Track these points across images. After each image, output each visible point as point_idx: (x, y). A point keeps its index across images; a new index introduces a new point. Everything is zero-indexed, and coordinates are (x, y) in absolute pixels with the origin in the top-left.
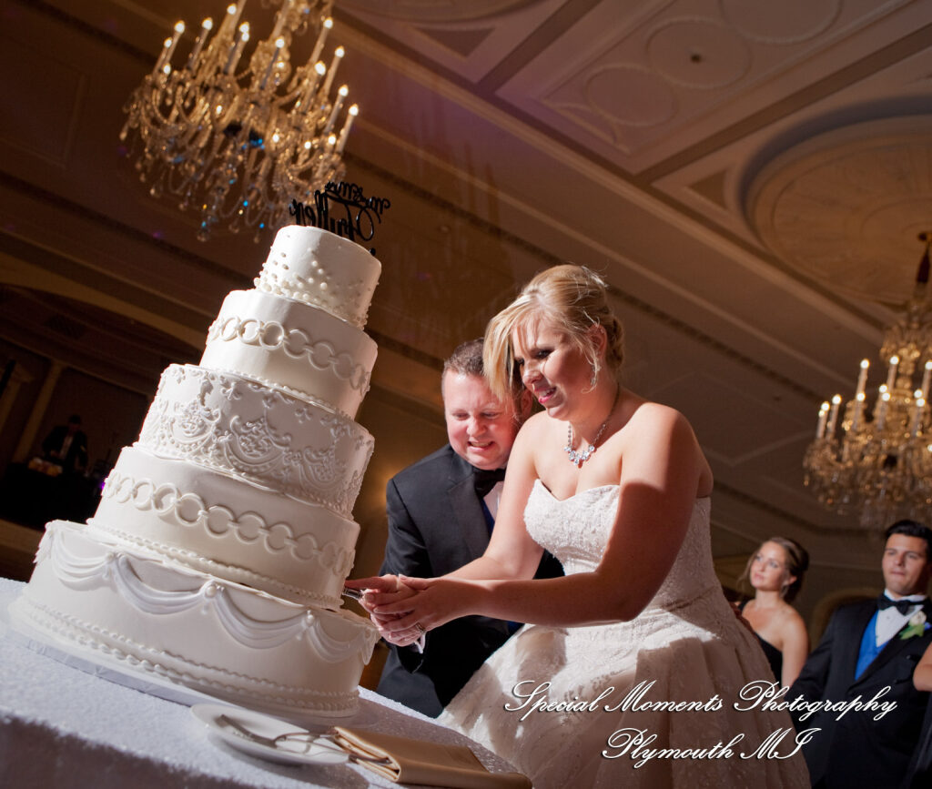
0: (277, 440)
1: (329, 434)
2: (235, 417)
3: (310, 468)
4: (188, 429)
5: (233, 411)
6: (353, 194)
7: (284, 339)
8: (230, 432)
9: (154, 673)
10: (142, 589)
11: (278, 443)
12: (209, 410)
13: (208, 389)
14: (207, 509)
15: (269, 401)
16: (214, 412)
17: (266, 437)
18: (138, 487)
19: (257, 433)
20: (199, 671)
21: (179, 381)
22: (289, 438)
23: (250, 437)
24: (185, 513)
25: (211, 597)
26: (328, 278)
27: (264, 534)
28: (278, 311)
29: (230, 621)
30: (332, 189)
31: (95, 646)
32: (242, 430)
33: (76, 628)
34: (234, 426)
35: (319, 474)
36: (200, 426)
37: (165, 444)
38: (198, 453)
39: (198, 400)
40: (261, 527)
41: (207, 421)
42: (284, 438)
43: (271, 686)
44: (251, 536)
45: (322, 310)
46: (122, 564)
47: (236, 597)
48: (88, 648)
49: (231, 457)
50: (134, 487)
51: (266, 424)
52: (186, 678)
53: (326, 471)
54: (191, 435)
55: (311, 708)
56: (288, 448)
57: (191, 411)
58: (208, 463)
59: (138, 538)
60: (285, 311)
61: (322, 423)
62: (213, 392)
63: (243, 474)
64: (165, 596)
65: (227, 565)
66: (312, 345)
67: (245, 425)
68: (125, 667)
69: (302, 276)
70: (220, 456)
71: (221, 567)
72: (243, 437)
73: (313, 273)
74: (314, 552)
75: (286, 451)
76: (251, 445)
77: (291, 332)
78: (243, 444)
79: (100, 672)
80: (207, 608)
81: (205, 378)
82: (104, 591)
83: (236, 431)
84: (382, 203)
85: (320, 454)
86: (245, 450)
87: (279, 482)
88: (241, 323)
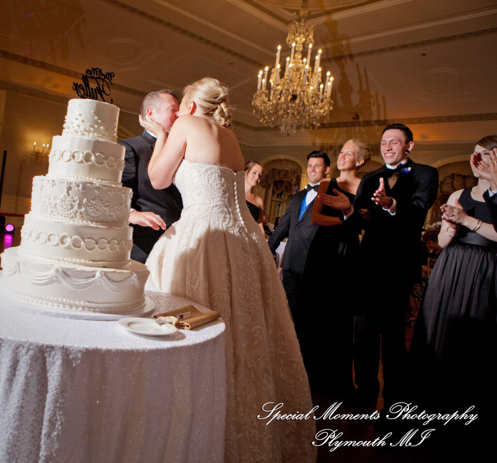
0: (104, 205)
1: (121, 197)
2: (85, 200)
3: (117, 213)
4: (65, 207)
5: (83, 198)
6: (98, 73)
7: (94, 158)
8: (84, 206)
9: (86, 311)
10: (73, 281)
11: (105, 207)
12: (72, 198)
13: (69, 189)
14: (84, 241)
15: (98, 190)
16: (75, 199)
17: (100, 205)
18: (49, 236)
19: (96, 204)
20: (101, 305)
21: (53, 186)
22: (108, 203)
23: (93, 207)
24: (76, 244)
25: (101, 278)
26: (103, 124)
27: (108, 245)
28: (89, 146)
29: (109, 285)
30: (89, 73)
31: (59, 306)
32: (89, 204)
33: (47, 300)
34: (85, 203)
35: (120, 214)
36: (70, 206)
37: (54, 215)
38: (72, 217)
39: (67, 194)
40: (106, 243)
41: (73, 203)
42: (106, 204)
43: (126, 303)
44: (103, 247)
47: (109, 275)
48: (56, 307)
49: (87, 217)
50: (47, 237)
51: (98, 200)
52: (97, 310)
53: (122, 212)
54: (67, 210)
57: (64, 199)
58: (78, 222)
59: (57, 259)
60: (92, 146)
61: (119, 193)
62: (72, 190)
63: (94, 223)
64: (83, 281)
65: (97, 261)
66: (106, 159)
67: (89, 202)
68: (74, 312)
69: (92, 125)
70: (82, 217)
71: (95, 263)
72: (90, 207)
73: (96, 122)
75: (108, 209)
76: (94, 210)
77: (97, 154)
78: (91, 210)
80: (100, 282)
81: (67, 184)
82: (55, 284)
83: (86, 205)
84: (111, 74)
85: (119, 206)
86: (92, 212)
87: (108, 222)
88: (72, 153)
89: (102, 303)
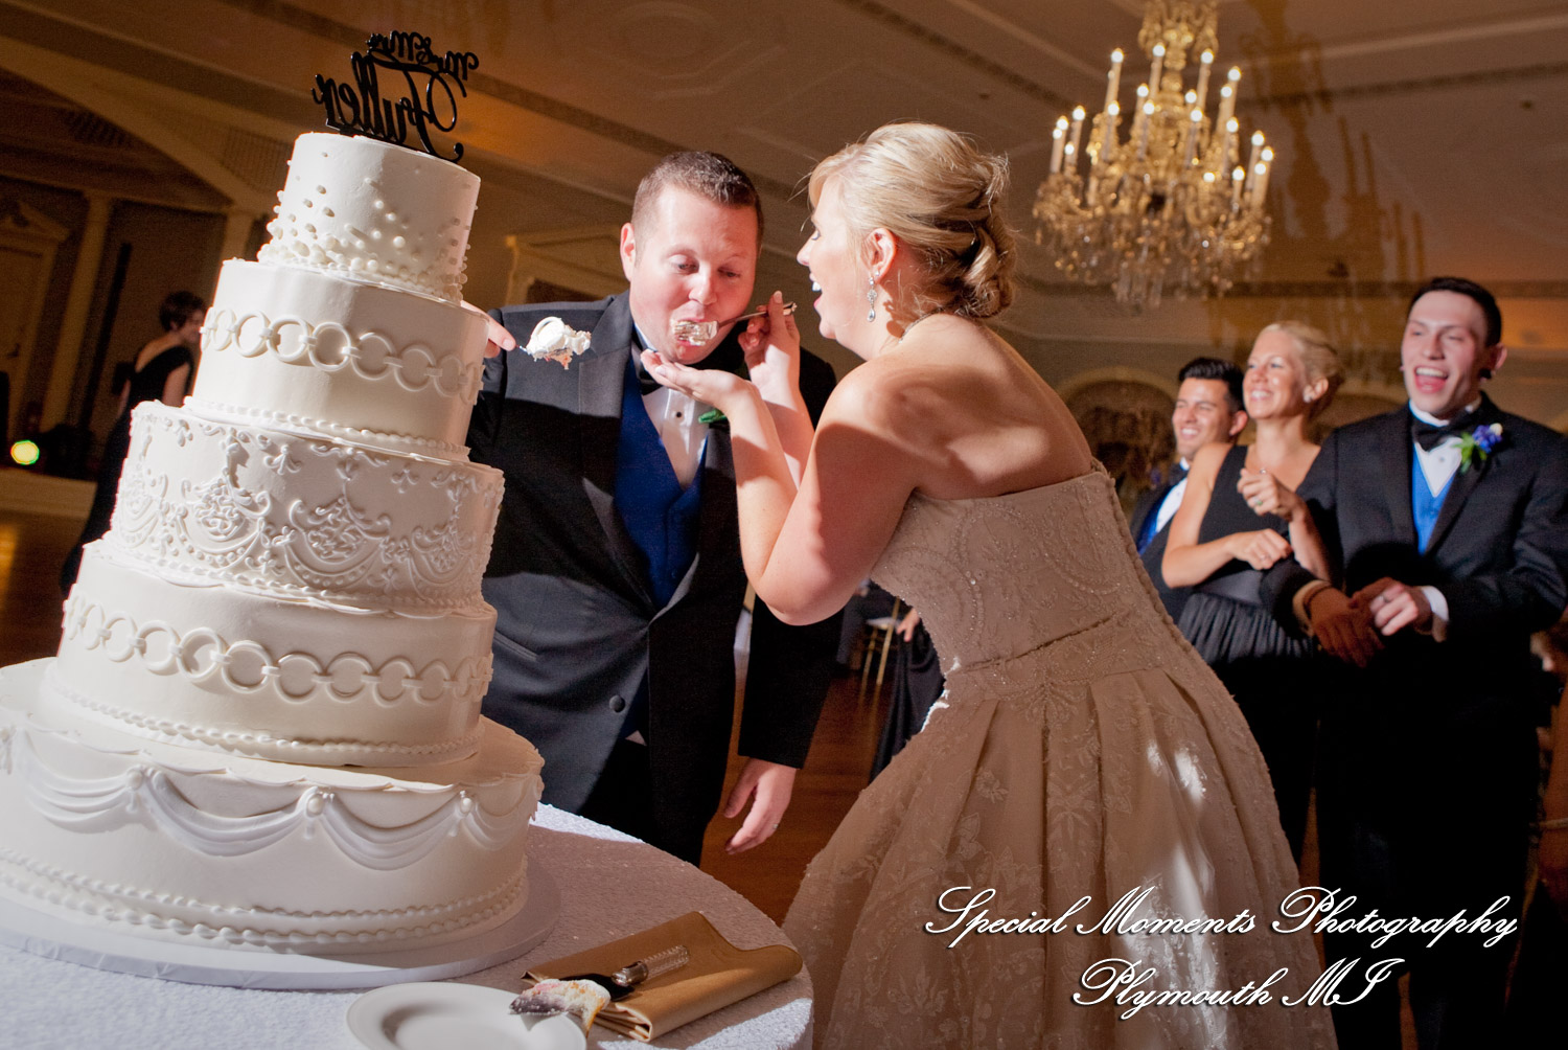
0: (369, 528)
1: (446, 499)
2: (296, 503)
3: (423, 558)
4: (216, 528)
5: (291, 492)
6: (415, 51)
7: (353, 352)
8: (290, 528)
9: (245, 944)
10: (203, 821)
11: (367, 532)
12: (247, 494)
13: (239, 458)
14: (275, 663)
15: (348, 469)
16: (257, 498)
17: (352, 527)
18: (144, 635)
19: (336, 524)
20: (313, 923)
21: (182, 443)
22: (387, 522)
23: (326, 532)
24: (240, 673)
25: (318, 814)
26: (405, 227)
27: (371, 683)
28: (334, 304)
29: (351, 842)
30: (380, 46)
31: (135, 920)
32: (311, 522)
33: (93, 894)
34: (295, 516)
35: (438, 564)
36: (236, 523)
37: (176, 554)
38: (241, 567)
39: (226, 478)
40: (365, 673)
41: (248, 514)
42: (379, 523)
43: (422, 913)
44: (351, 690)
45: (404, 293)
46: (157, 787)
47: (354, 803)
48: (124, 925)
49: (298, 568)
50: (138, 638)
51: (347, 506)
52: (294, 940)
53: (447, 556)
54: (222, 537)
56: (388, 538)
57: (215, 497)
58: (262, 586)
59: (165, 724)
60: (346, 304)
61: (434, 484)
62: (249, 463)
63: (323, 593)
64: (242, 826)
65: (322, 743)
66: (398, 354)
67: (312, 512)
68: (195, 951)
69: (359, 229)
70: (279, 568)
71: (311, 749)
72: (313, 533)
73: (378, 221)
74: (446, 685)
75: (385, 543)
76: (328, 543)
77: (363, 337)
78: (315, 545)
79: (165, 971)
80: (312, 830)
81: (233, 440)
82: (130, 830)
83: (299, 524)
84: (464, 60)
85: (436, 533)
86: (318, 553)
87: (380, 592)
88: (270, 327)
89: (318, 913)
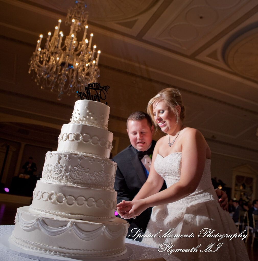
0: (85, 171)
1: (101, 166)
2: (70, 166)
3: (97, 178)
4: (56, 172)
6: (97, 86)
7: (82, 138)
8: (69, 171)
9: (57, 255)
10: (49, 228)
12: (61, 165)
13: (60, 158)
14: (66, 198)
15: (80, 159)
16: (63, 166)
17: (81, 171)
18: (43, 194)
19: (78, 170)
20: (71, 251)
21: (51, 157)
22: (88, 170)
23: (76, 172)
24: (59, 200)
25: (71, 227)
26: (93, 115)
27: (85, 202)
28: (79, 129)
29: (78, 234)
30: (90, 86)
31: (37, 249)
32: (73, 170)
33: (30, 244)
34: (70, 169)
35: (100, 179)
36: (59, 171)
37: (50, 178)
38: (60, 180)
39: (58, 162)
40: (84, 200)
41: (62, 169)
42: (87, 170)
43: (96, 251)
44: (81, 203)
45: (92, 126)
46: (41, 221)
47: (79, 225)
49: (71, 179)
50: (42, 194)
51: (80, 167)
52: (67, 255)
53: (102, 178)
54: (57, 174)
55: (110, 255)
56: (89, 173)
57: (56, 166)
58: (64, 183)
59: (46, 211)
60: (81, 129)
61: (98, 163)
62: (62, 159)
63: (76, 184)
64: (56, 229)
65: (75, 214)
66: (91, 138)
67: (74, 168)
69: (85, 116)
70: (67, 179)
71: (73, 216)
72: (73, 172)
73: (88, 114)
74: (103, 204)
75: (88, 174)
76: (77, 174)
77: (84, 135)
78: (74, 174)
79: (39, 258)
80: (70, 231)
81: (59, 155)
82: (37, 231)
83: (71, 171)
84: (107, 87)
85: (99, 173)
86: (75, 176)
87: (88, 184)
88: (67, 135)
89: (72, 249)
